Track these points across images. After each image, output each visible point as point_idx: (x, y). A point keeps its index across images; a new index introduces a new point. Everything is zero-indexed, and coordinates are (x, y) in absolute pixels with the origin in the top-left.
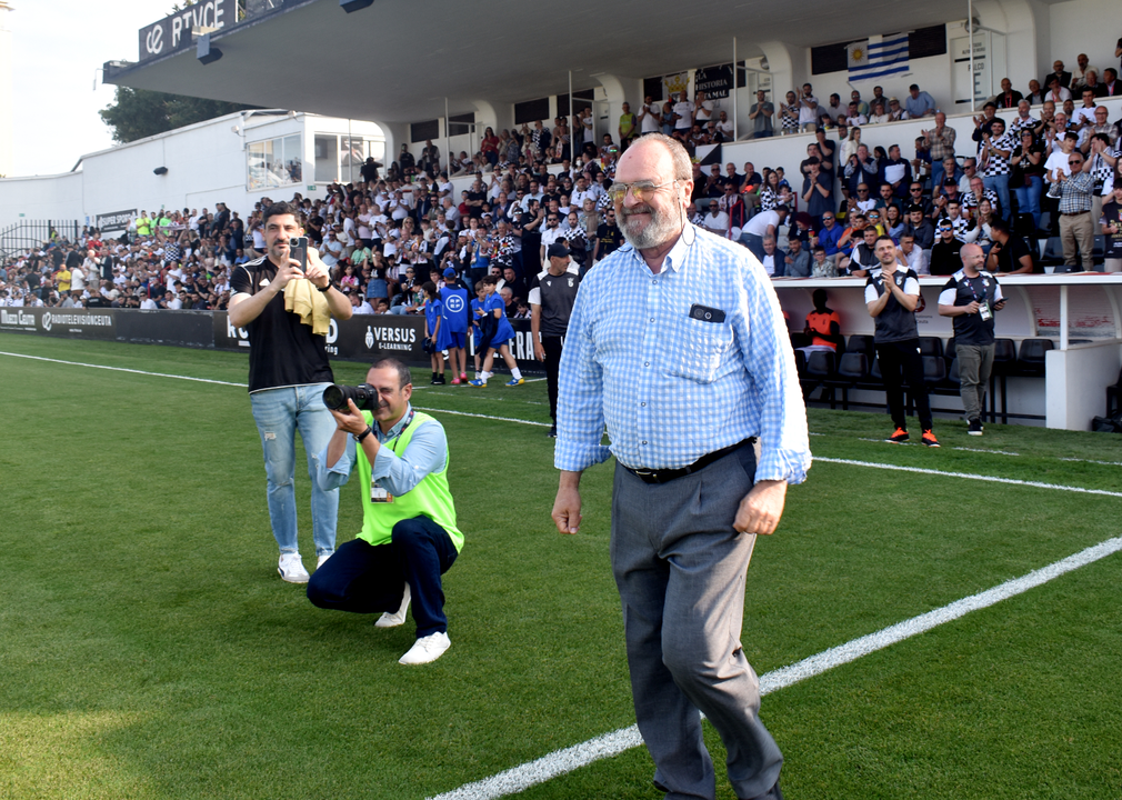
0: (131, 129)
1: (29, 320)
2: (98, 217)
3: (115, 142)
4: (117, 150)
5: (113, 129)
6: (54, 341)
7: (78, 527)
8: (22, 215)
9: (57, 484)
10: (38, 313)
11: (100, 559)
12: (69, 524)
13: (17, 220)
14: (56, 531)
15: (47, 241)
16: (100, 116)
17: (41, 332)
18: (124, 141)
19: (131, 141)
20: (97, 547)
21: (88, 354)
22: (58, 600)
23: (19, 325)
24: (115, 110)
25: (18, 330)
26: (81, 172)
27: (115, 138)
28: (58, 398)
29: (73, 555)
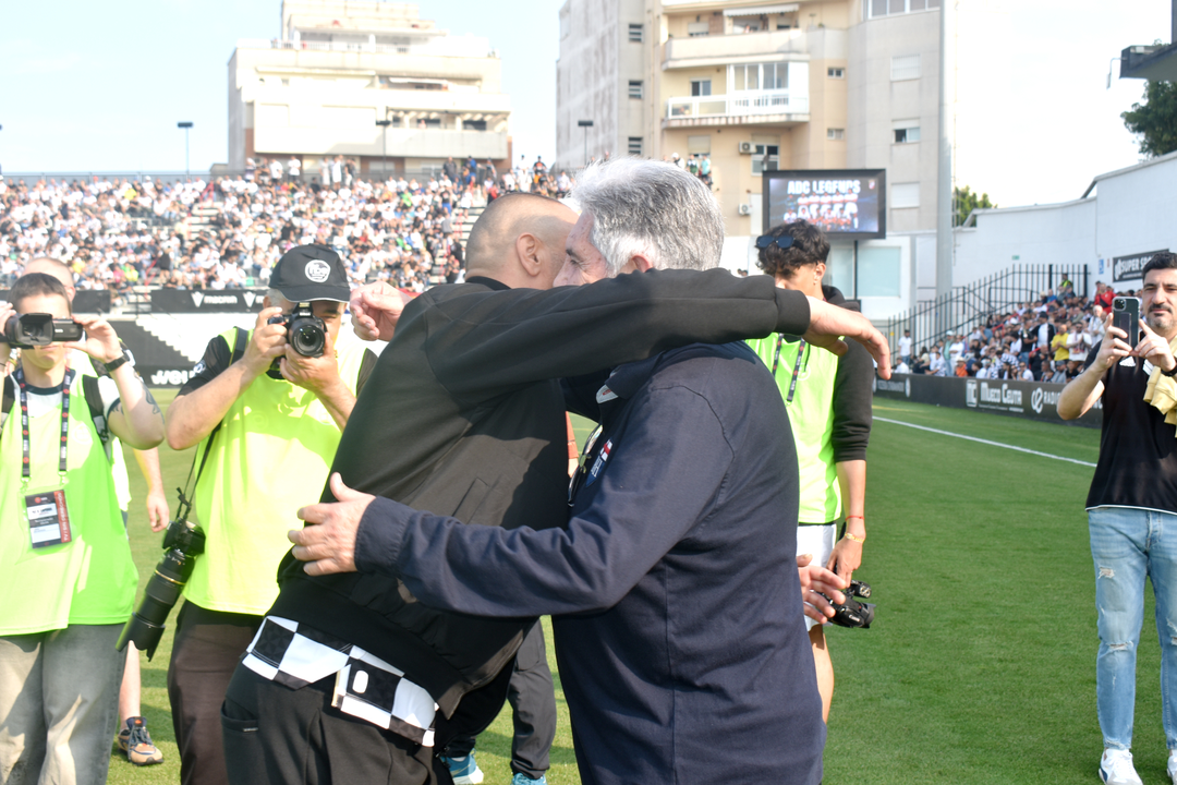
0: (1166, 137)
1: (1014, 397)
2: (1115, 261)
3: (1143, 156)
4: (1144, 166)
5: (1141, 137)
6: (1044, 427)
7: (1011, 666)
8: (1016, 258)
9: (998, 610)
10: (1027, 389)
11: (1028, 706)
12: (1001, 661)
13: (1006, 264)
14: (982, 666)
15: (1046, 292)
16: (1123, 121)
17: (1029, 414)
18: (1156, 154)
19: (1165, 152)
20: (1027, 693)
21: (1083, 447)
22: (963, 746)
23: (1001, 404)
24: (1143, 111)
25: (1001, 411)
26: (1094, 199)
27: (1143, 151)
28: (1029, 502)
29: (996, 698)
